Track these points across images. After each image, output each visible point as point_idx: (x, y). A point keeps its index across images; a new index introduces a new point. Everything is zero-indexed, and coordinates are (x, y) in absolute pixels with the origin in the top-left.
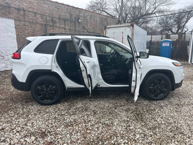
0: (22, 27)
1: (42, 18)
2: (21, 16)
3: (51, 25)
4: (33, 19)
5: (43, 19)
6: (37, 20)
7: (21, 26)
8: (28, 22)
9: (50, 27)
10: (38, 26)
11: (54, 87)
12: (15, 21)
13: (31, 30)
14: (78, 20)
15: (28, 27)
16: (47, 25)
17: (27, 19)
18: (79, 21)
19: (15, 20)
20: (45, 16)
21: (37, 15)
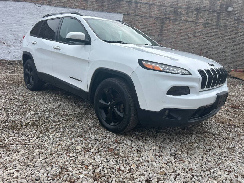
0: (131, 23)
1: (159, 10)
2: (131, 10)
3: (172, 18)
4: (146, 11)
5: (161, 12)
6: (151, 13)
7: (129, 22)
8: (139, 16)
9: (170, 21)
10: (151, 20)
12: (124, 15)
13: (140, 25)
14: (227, 8)
15: (138, 22)
16: (165, 19)
17: (138, 12)
18: (228, 10)
19: (123, 14)
20: (164, 7)
21: (152, 7)
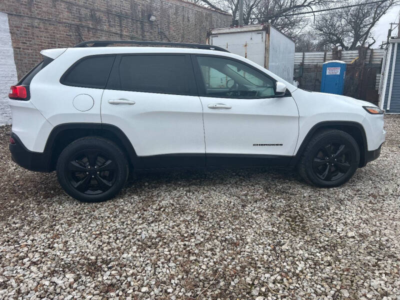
0: (26, 31)
1: (70, 11)
2: (22, 6)
3: (91, 26)
4: (50, 12)
5: (73, 14)
6: (58, 15)
7: (23, 29)
8: (39, 19)
9: (88, 31)
10: (61, 28)
11: (109, 162)
12: (10, 16)
13: (45, 37)
14: (149, 16)
15: (40, 31)
16: (82, 27)
17: (36, 12)
18: (151, 19)
19: (9, 14)
20: (75, 5)
21: (58, 4)
